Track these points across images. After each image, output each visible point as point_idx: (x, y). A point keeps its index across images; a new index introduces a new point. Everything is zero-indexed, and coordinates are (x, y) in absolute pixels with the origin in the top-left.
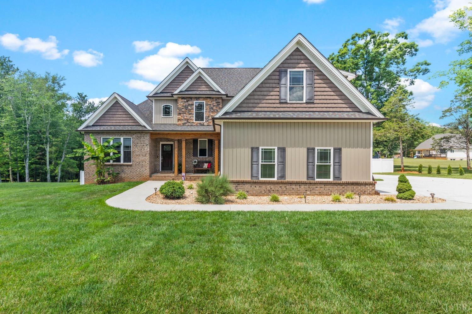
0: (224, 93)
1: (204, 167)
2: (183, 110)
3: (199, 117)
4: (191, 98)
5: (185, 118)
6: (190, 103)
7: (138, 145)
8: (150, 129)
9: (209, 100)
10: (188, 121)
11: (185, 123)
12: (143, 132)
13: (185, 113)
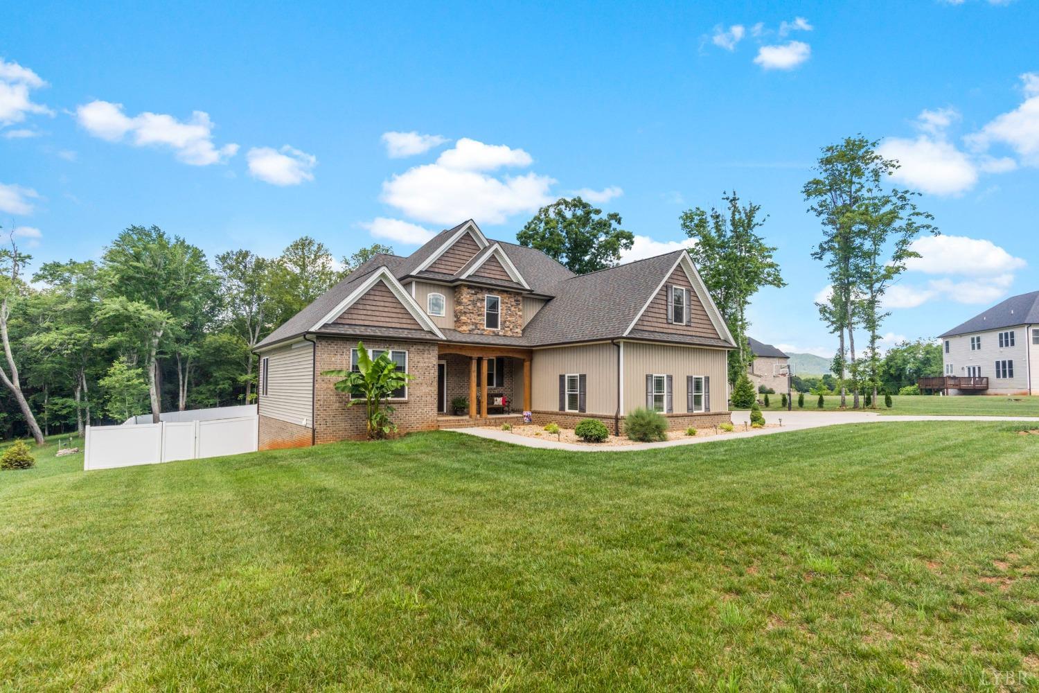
0: (528, 288)
1: (496, 403)
2: (470, 307)
3: (492, 321)
4: (481, 289)
5: (473, 321)
6: (480, 296)
7: (419, 364)
8: (444, 338)
9: (505, 295)
10: (476, 327)
11: (473, 330)
12: (424, 342)
13: (473, 313)
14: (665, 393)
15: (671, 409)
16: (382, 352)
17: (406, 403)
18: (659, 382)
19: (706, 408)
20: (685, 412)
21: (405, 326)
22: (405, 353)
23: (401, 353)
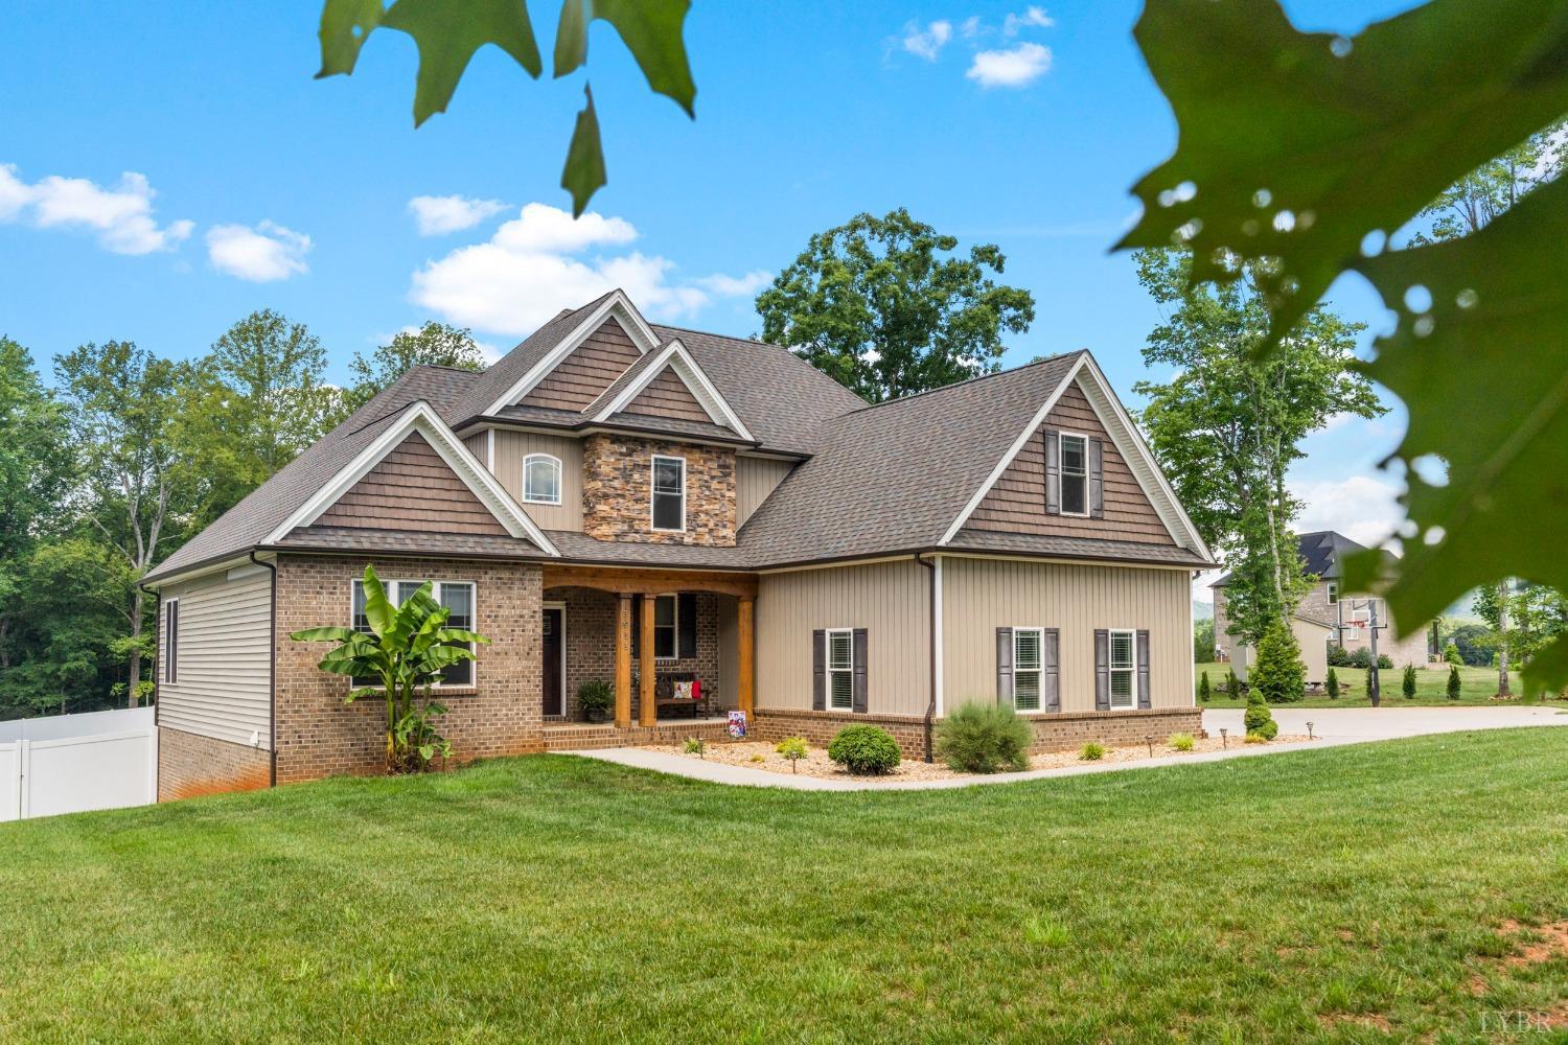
0: (750, 438)
1: (677, 694)
2: (616, 484)
3: (667, 512)
4: (642, 442)
5: (624, 513)
6: (639, 459)
7: (501, 612)
8: (556, 554)
9: (697, 455)
10: (631, 527)
11: (624, 534)
12: (516, 564)
13: (623, 496)
14: (1043, 668)
15: (1056, 704)
16: (420, 585)
17: (473, 695)
18: (1027, 645)
19: (1140, 701)
20: (1091, 709)
21: (469, 529)
22: (469, 587)
23: (462, 586)
